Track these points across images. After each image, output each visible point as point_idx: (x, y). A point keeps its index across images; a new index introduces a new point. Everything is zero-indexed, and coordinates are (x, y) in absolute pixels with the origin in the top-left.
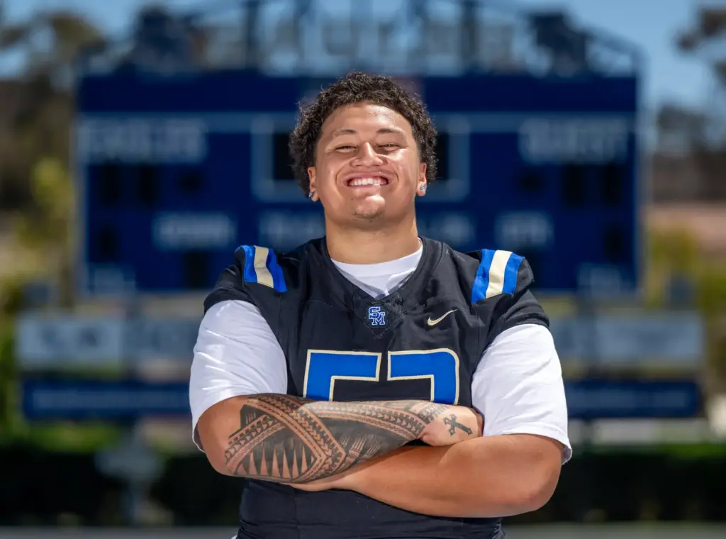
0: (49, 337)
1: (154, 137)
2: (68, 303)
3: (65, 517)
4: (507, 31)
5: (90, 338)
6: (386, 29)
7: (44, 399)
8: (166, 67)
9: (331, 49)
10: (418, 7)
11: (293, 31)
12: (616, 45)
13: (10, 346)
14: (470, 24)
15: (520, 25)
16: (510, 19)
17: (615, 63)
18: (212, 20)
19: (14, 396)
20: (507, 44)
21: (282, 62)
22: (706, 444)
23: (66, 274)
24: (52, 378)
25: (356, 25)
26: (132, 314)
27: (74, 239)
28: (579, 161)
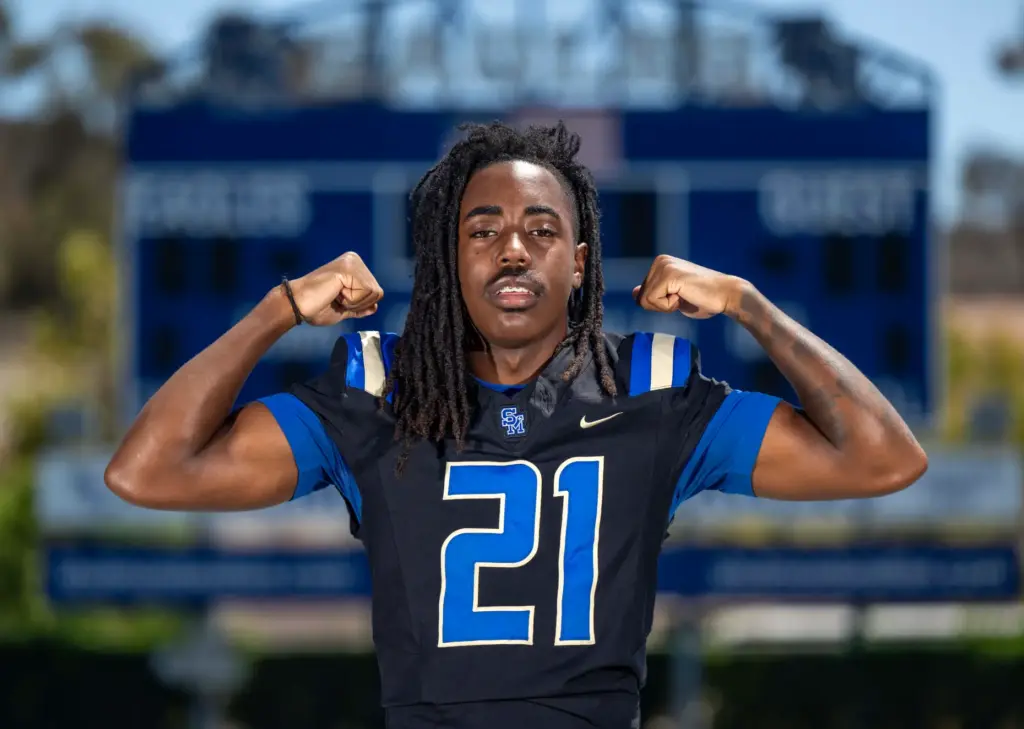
0: (83, 486)
1: (233, 198)
2: (110, 438)
4: (741, 43)
6: (567, 42)
7: (77, 575)
8: (250, 98)
9: (488, 71)
10: (614, 12)
11: (432, 46)
12: (895, 63)
13: (27, 500)
14: (687, 36)
15: (760, 35)
16: (744, 26)
17: (897, 90)
18: (316, 29)
19: (33, 571)
20: (741, 64)
21: (417, 89)
23: (107, 396)
24: (90, 546)
25: (523, 37)
27: (120, 343)
28: (847, 232)
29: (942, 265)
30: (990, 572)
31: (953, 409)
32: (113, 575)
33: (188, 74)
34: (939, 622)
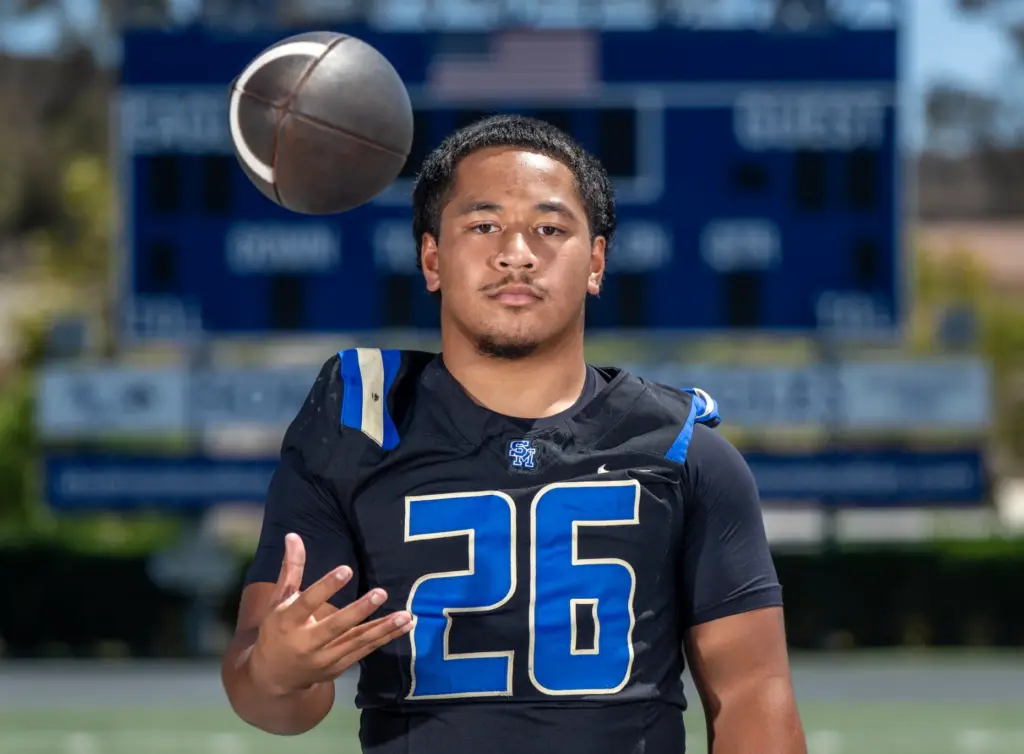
0: (82, 396)
2: (111, 353)
3: (107, 646)
5: (140, 397)
7: (75, 483)
13: (28, 409)
17: (865, 10)
19: (33, 478)
22: (994, 541)
23: (108, 312)
24: (89, 454)
26: (199, 362)
27: (119, 263)
28: (818, 148)
29: (910, 194)
30: (955, 477)
31: (921, 322)
32: (111, 483)
34: (908, 526)
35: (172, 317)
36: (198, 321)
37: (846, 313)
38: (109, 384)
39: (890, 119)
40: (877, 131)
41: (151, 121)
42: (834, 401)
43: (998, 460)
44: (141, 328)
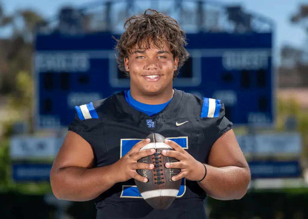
0: (24, 146)
1: (67, 61)
2: (32, 132)
4: (217, 14)
5: (41, 146)
7: (22, 172)
8: (72, 31)
10: (179, 4)
12: (263, 19)
13: (7, 150)
14: (200, 11)
15: (222, 11)
16: (218, 9)
17: (262, 27)
18: (90, 11)
19: (9, 171)
20: (216, 19)
22: (303, 188)
23: (31, 120)
24: (25, 164)
27: (34, 104)
28: (248, 69)
29: (276, 79)
30: (290, 169)
31: (280, 121)
32: (33, 172)
33: (54, 24)
34: (277, 184)
35: (51, 122)
36: (59, 123)
37: (257, 119)
38: (32, 142)
39: (270, 59)
40: (266, 63)
41: (44, 62)
42: (254, 147)
43: (304, 163)
44: (41, 125)
